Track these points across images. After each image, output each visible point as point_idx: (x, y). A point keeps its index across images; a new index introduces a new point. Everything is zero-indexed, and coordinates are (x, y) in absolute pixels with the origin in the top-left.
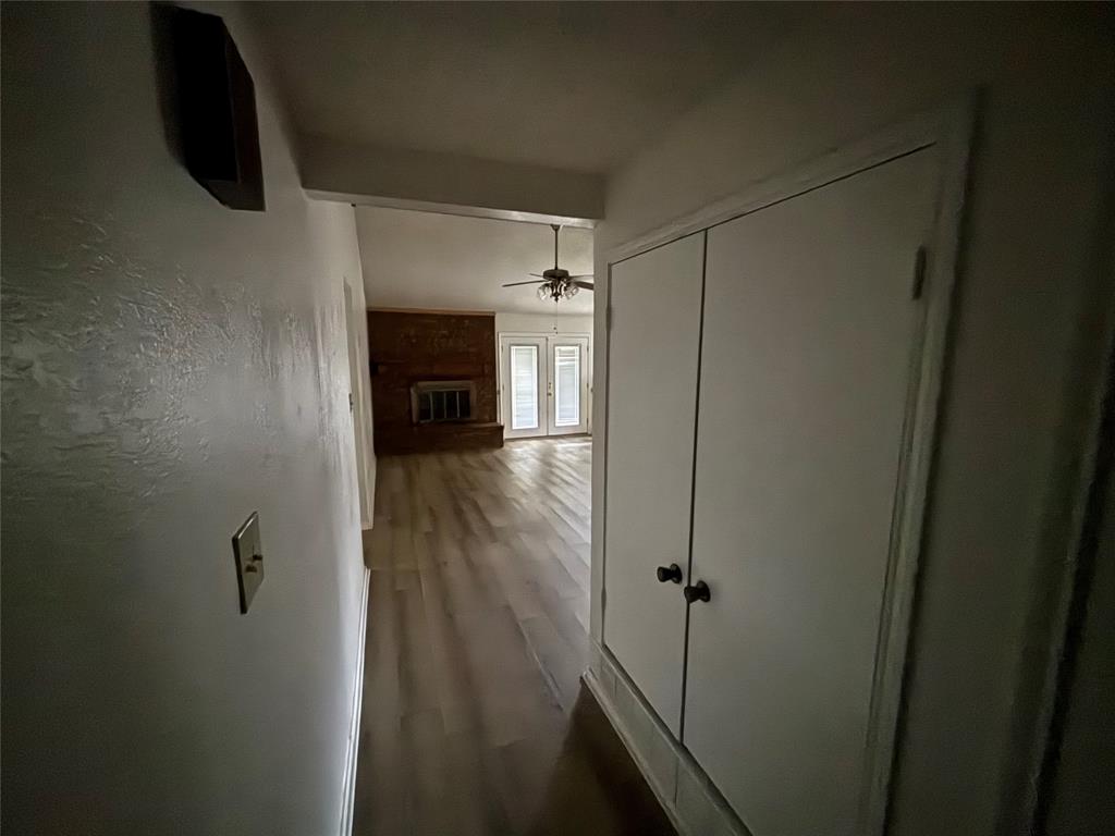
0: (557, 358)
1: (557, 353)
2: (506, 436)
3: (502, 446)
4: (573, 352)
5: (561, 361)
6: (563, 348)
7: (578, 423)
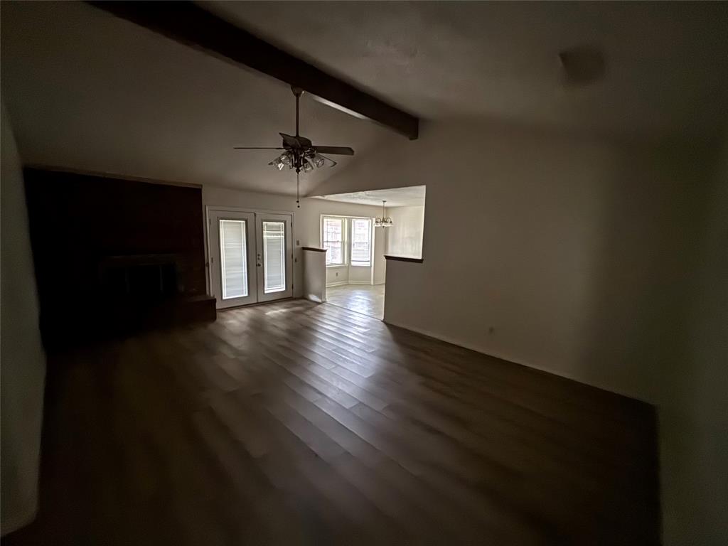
0: (265, 232)
1: (265, 228)
2: (218, 306)
3: (215, 318)
4: (279, 227)
5: (268, 234)
6: (269, 223)
7: (284, 289)
